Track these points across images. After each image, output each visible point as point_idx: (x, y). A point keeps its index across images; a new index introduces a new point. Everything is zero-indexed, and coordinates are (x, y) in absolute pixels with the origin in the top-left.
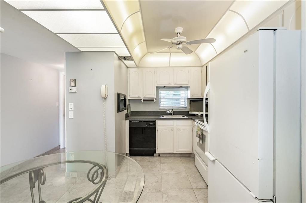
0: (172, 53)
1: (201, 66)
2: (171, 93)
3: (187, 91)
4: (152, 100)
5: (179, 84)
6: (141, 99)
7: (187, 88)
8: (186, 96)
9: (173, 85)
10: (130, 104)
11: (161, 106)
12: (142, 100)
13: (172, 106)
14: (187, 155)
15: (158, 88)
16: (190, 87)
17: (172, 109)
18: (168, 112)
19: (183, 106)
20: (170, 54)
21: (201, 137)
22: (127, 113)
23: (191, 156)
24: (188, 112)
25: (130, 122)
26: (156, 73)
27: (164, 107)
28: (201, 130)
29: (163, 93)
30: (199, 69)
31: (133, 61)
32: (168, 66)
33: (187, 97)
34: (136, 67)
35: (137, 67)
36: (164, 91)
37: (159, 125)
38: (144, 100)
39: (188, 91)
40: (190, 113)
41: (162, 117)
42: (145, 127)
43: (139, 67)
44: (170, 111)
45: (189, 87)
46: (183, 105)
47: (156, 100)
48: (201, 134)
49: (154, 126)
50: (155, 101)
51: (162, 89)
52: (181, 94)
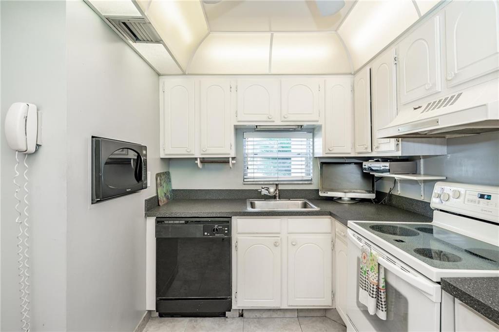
0: (275, 34)
1: (351, 74)
2: (273, 143)
3: (313, 138)
4: (224, 161)
5: (295, 117)
6: (196, 159)
7: (312, 130)
8: (311, 151)
9: (278, 122)
10: (170, 171)
11: (249, 175)
12: (198, 162)
13: (276, 176)
14: (319, 314)
15: (240, 131)
16: (323, 127)
17: (277, 185)
18: (264, 192)
19: (303, 177)
20: (272, 35)
21: (383, 296)
22: (155, 195)
23: (327, 315)
24: (318, 191)
25: (159, 222)
26: (233, 89)
27: (256, 180)
28: (382, 271)
29: (253, 144)
30: (347, 80)
31: (161, 45)
32: (267, 72)
33: (313, 153)
34: (181, 72)
35: (184, 74)
36: (256, 139)
37: (239, 231)
38: (204, 161)
39: (316, 140)
40: (321, 194)
41: (249, 209)
42: (202, 236)
43: (189, 74)
44: (272, 190)
45: (320, 127)
46: (304, 175)
47: (234, 162)
48: (382, 284)
49: (226, 234)
50: (233, 164)
51: (251, 133)
52: (292, 147)
